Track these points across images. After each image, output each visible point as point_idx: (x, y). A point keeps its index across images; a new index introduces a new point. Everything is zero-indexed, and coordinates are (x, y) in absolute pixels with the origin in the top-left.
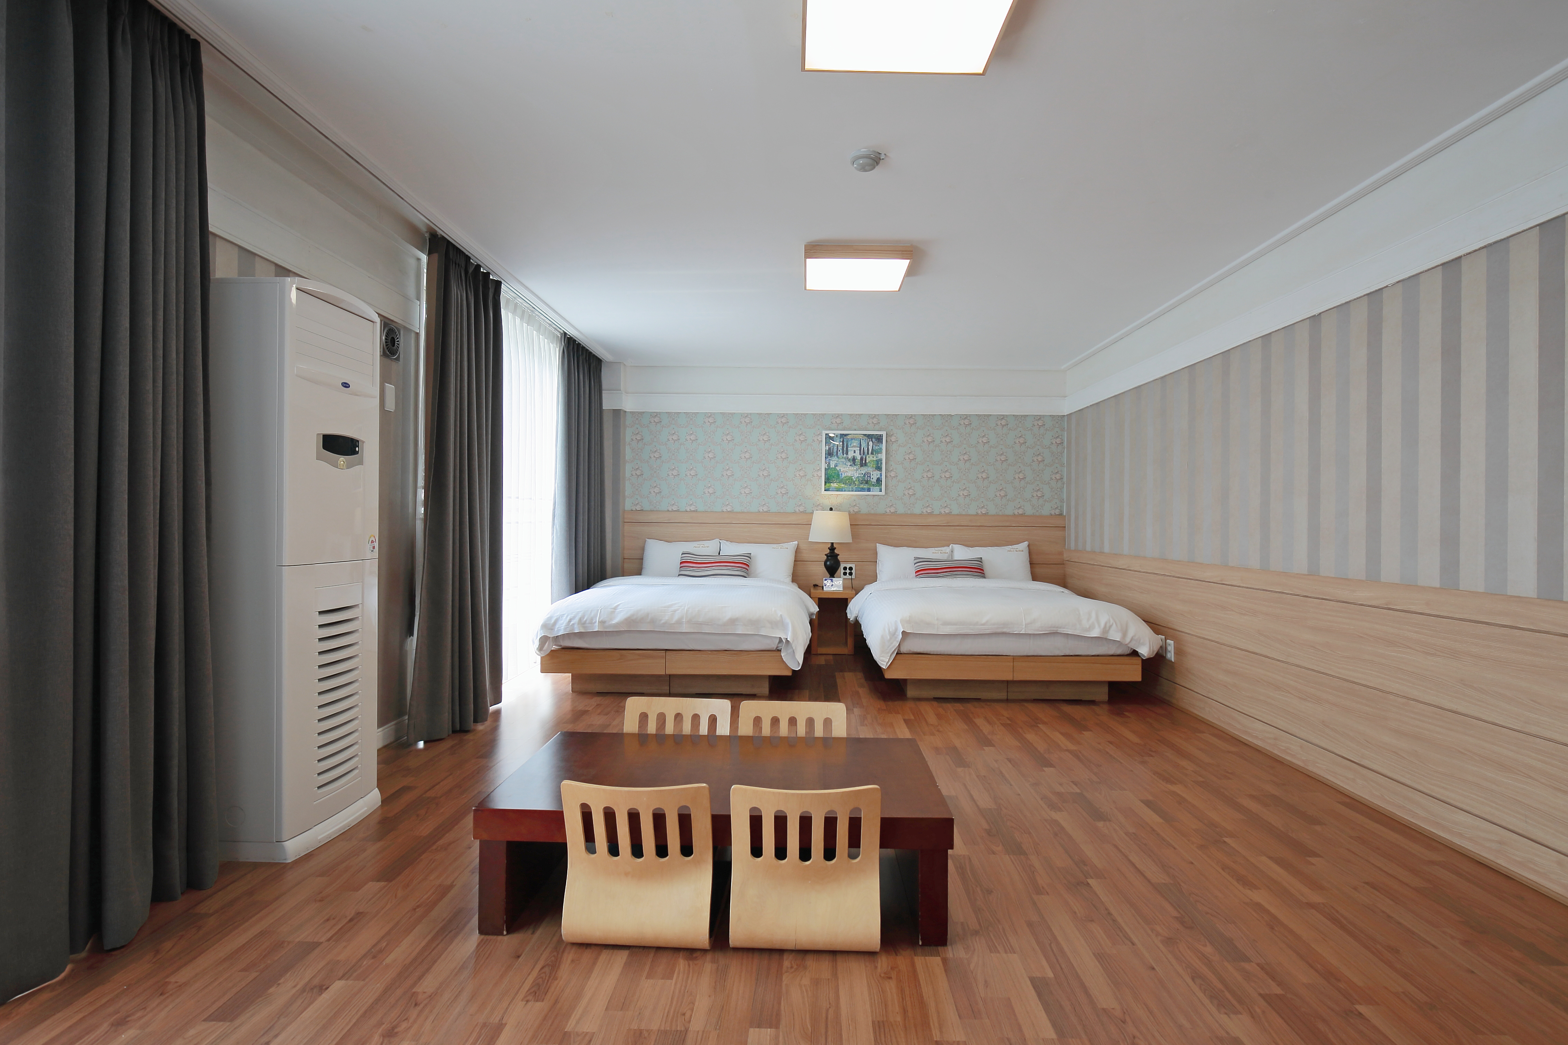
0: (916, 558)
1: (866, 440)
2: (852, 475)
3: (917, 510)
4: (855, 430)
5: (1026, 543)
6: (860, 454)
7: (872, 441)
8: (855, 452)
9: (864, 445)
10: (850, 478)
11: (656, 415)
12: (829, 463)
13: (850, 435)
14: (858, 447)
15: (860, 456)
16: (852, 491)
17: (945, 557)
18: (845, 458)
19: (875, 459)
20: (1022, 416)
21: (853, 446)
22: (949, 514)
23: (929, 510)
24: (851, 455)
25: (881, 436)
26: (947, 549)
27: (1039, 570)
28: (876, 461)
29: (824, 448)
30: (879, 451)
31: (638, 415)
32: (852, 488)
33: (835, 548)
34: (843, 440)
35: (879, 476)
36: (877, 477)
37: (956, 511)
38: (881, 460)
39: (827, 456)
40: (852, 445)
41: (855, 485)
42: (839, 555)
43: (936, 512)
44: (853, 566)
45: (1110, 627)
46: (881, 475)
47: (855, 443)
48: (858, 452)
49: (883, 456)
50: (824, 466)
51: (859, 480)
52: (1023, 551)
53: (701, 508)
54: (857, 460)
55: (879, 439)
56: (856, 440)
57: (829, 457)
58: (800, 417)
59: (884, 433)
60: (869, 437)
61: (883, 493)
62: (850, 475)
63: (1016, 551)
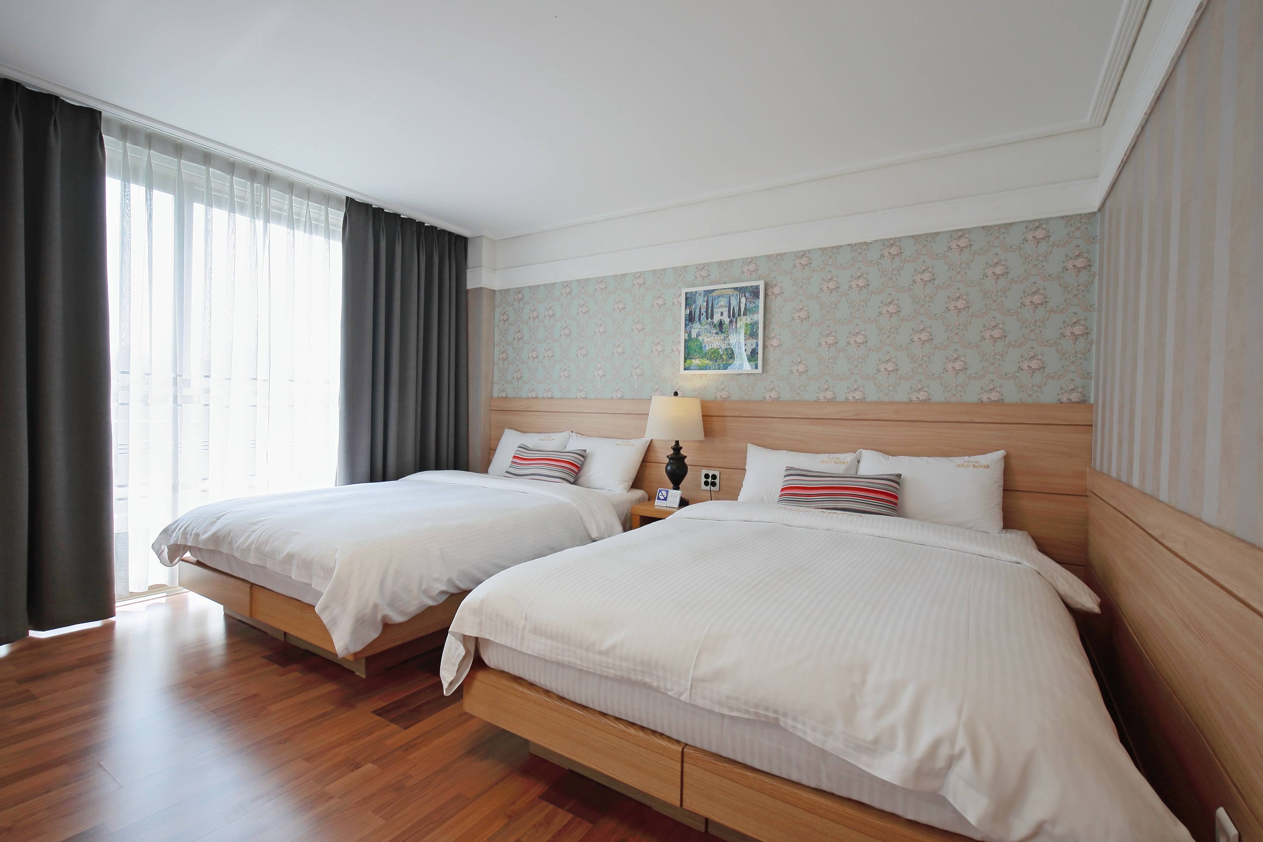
0: (788, 469)
1: (737, 295)
2: (718, 347)
3: (810, 396)
4: (725, 283)
5: (1001, 453)
6: (729, 317)
7: (745, 296)
8: (722, 314)
9: (734, 303)
10: (716, 351)
11: (519, 290)
12: (690, 333)
13: (716, 292)
14: (726, 307)
15: (729, 320)
16: (719, 369)
17: (840, 469)
18: (709, 323)
19: (749, 322)
20: (1000, 226)
21: (721, 306)
22: (862, 401)
23: (829, 395)
24: (717, 318)
25: (757, 287)
26: (849, 457)
27: (1026, 504)
28: (751, 324)
29: (683, 313)
30: (755, 310)
31: (505, 292)
32: (719, 365)
33: (681, 448)
34: (708, 300)
35: (754, 346)
36: (752, 347)
37: (872, 396)
38: (757, 323)
39: (687, 322)
40: (719, 305)
41: (723, 361)
42: (686, 457)
43: (841, 398)
44: (717, 474)
45: (952, 760)
46: (757, 345)
47: (723, 302)
48: (726, 314)
49: (759, 317)
50: (683, 336)
51: (727, 354)
52: (988, 467)
53: (557, 395)
54: (724, 326)
55: (755, 292)
56: (724, 297)
57: (690, 324)
58: (659, 274)
59: (761, 284)
60: (741, 290)
61: (760, 370)
62: (715, 346)
63: (974, 466)
